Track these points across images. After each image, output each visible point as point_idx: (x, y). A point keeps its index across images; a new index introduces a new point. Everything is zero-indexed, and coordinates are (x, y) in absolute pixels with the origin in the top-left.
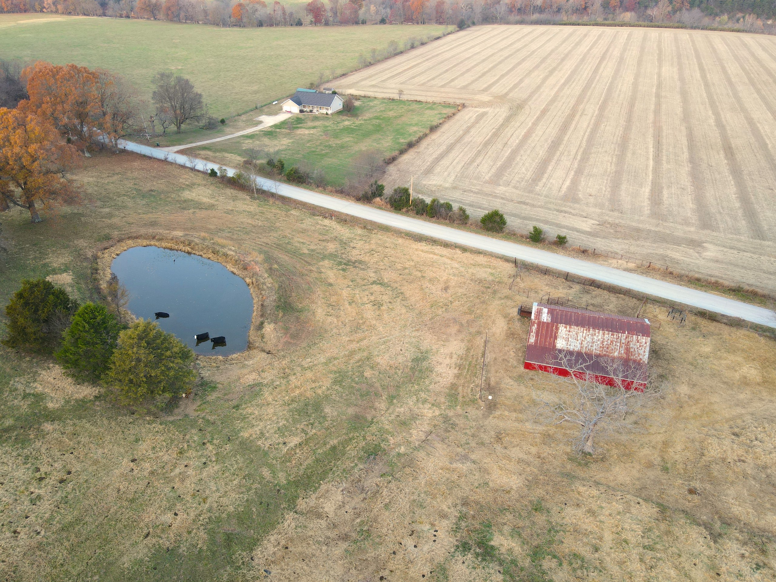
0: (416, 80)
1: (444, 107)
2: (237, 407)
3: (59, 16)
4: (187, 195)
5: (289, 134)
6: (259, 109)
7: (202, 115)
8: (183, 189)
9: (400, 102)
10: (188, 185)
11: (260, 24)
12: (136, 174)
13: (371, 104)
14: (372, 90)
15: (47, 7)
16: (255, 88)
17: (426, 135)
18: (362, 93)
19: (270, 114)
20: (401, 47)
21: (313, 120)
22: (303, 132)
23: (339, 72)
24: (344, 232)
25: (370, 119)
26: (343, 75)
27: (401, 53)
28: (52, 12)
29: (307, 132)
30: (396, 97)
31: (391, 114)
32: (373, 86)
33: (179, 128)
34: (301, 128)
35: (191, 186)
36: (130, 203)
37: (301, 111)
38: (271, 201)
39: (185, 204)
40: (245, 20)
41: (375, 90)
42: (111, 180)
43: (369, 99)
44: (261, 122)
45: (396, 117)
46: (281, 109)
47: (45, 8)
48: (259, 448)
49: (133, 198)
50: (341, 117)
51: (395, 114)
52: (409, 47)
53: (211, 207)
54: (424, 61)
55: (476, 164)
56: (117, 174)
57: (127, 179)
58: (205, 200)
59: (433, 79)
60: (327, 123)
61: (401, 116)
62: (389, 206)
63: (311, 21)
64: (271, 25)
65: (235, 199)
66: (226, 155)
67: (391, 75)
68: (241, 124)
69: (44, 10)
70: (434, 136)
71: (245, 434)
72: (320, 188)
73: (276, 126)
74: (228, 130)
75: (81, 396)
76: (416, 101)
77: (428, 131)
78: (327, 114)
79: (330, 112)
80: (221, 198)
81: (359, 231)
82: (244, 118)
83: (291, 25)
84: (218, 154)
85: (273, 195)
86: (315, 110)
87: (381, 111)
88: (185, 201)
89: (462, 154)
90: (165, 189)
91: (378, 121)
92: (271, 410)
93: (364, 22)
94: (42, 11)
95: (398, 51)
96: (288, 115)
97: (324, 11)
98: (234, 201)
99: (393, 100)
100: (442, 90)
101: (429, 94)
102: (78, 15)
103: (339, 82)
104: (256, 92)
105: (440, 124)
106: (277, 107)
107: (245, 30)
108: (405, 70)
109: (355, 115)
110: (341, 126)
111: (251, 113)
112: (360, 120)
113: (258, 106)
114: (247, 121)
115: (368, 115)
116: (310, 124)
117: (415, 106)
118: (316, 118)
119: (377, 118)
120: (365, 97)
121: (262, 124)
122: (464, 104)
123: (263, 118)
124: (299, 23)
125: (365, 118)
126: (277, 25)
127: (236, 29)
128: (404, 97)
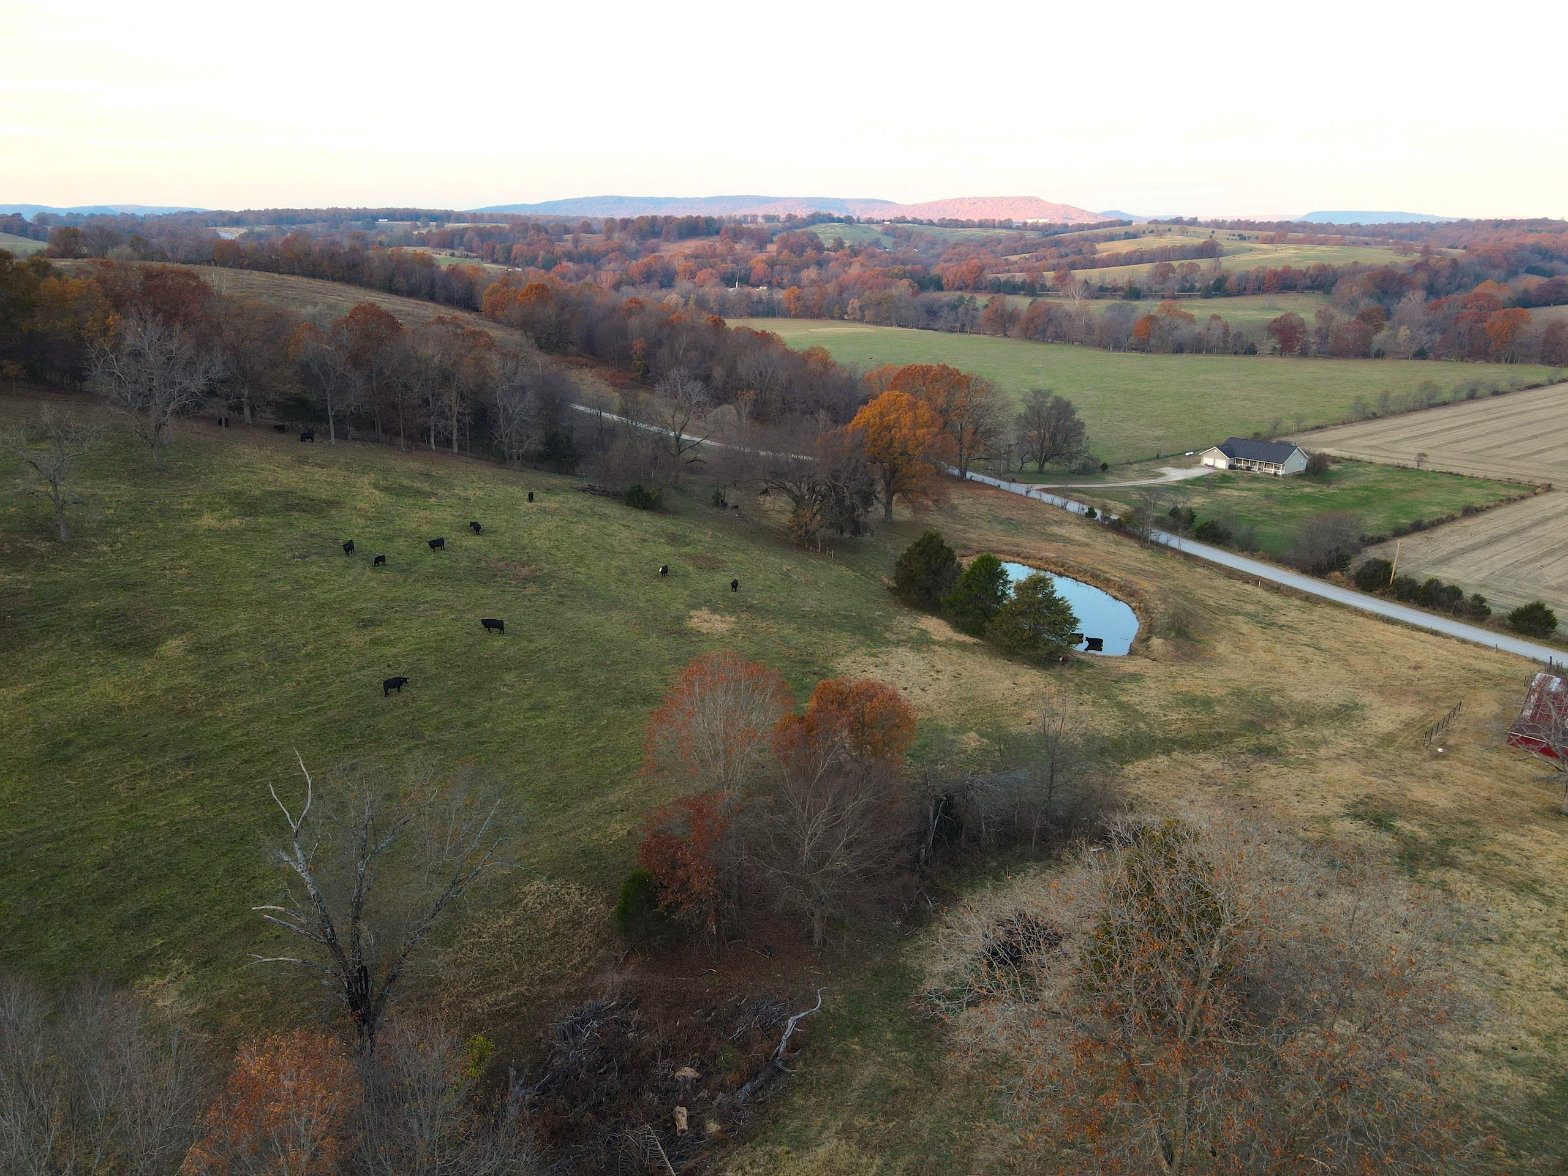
0: (1463, 445)
1: (1506, 486)
2: (1116, 682)
3: (864, 325)
4: (1055, 529)
5: (1204, 492)
6: (1161, 459)
7: (1079, 453)
8: (1050, 524)
9: (1419, 471)
10: (1055, 521)
11: (1179, 349)
12: (991, 501)
13: (1361, 470)
14: (1368, 452)
15: (850, 313)
16: (1159, 433)
17: (1452, 519)
18: (1347, 455)
19: (1178, 466)
20: (1447, 395)
21: (1249, 481)
22: (1230, 493)
23: (1311, 422)
24: (1274, 600)
25: (1352, 489)
26: (1318, 428)
27: (1445, 404)
28: (855, 319)
29: (1236, 493)
30: (1412, 464)
31: (1394, 486)
32: (1371, 447)
33: (1041, 466)
34: (1227, 487)
35: (1060, 523)
36: (987, 526)
37: (1231, 467)
38: (1169, 554)
39: (1053, 538)
40: (1152, 341)
41: (1373, 452)
42: (961, 502)
43: (1357, 464)
44: (1163, 475)
45: (1403, 491)
46: (1199, 462)
47: (846, 313)
48: (1137, 711)
49: (989, 522)
50: (1299, 481)
51: (1402, 487)
52: (1464, 395)
53: (1088, 545)
54: (1491, 419)
55: (1539, 564)
56: (969, 498)
57: (981, 504)
58: (1078, 538)
59: (1499, 446)
60: (1271, 487)
61: (1412, 491)
62: (1353, 584)
63: (1274, 348)
64: (1199, 352)
65: (1118, 543)
66: (1108, 501)
67: (1412, 434)
68: (1130, 473)
69: (846, 317)
70: (1470, 522)
71: (1124, 699)
72: (1246, 553)
73: (1186, 481)
74: (1110, 478)
75: (961, 640)
76: (1451, 473)
77: (1459, 514)
78: (1275, 474)
79: (1281, 472)
80: (1100, 540)
81: (1298, 603)
82: (1136, 467)
83: (1235, 353)
84: (1096, 499)
85: (1172, 549)
86: (1256, 468)
87: (1377, 481)
88: (1052, 535)
89: (1515, 550)
90: (1027, 520)
91: (1366, 493)
92: (1152, 693)
93: (1380, 355)
94: (841, 318)
95: (1439, 399)
96: (1211, 471)
97: (1300, 333)
98: (1117, 545)
99: (1404, 468)
100: (1514, 463)
101: (1481, 466)
102: (891, 325)
103: (1307, 437)
104: (1158, 439)
105: (1488, 507)
106: (1191, 459)
107: (1151, 356)
108: (1443, 430)
109: (1328, 483)
110: (1298, 492)
111: (1148, 463)
112: (1333, 489)
113: (1162, 455)
114: (1141, 471)
115: (1348, 484)
116: (1243, 485)
117: (1445, 480)
118: (1255, 478)
119: (1365, 488)
120: (1350, 460)
121: (1165, 477)
122: (1550, 485)
123: (1165, 470)
124: (1251, 351)
125: (1344, 486)
126: (1209, 351)
127: (1135, 354)
128: (1427, 467)
